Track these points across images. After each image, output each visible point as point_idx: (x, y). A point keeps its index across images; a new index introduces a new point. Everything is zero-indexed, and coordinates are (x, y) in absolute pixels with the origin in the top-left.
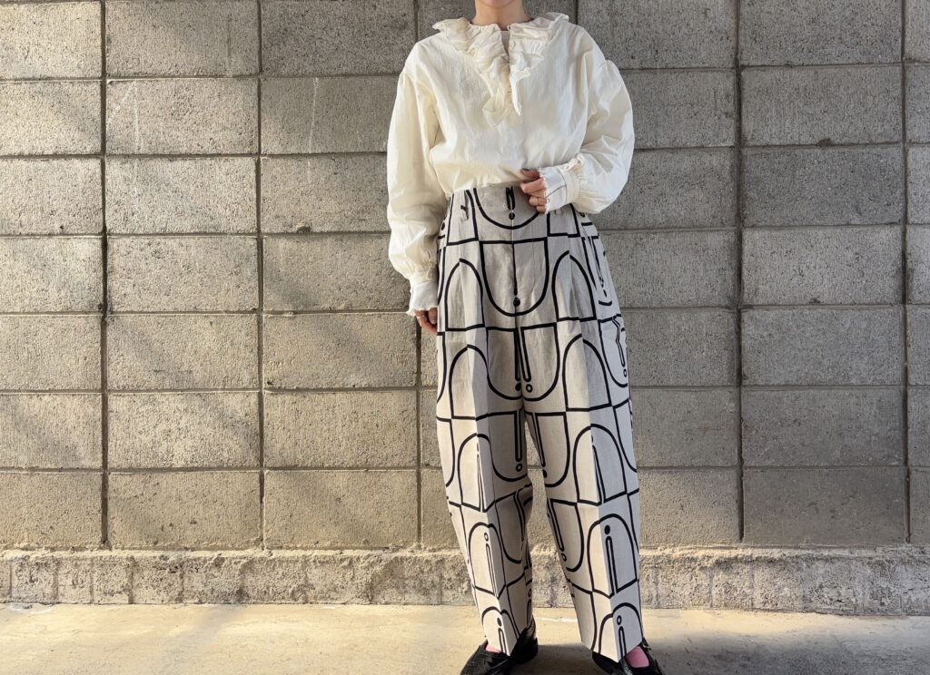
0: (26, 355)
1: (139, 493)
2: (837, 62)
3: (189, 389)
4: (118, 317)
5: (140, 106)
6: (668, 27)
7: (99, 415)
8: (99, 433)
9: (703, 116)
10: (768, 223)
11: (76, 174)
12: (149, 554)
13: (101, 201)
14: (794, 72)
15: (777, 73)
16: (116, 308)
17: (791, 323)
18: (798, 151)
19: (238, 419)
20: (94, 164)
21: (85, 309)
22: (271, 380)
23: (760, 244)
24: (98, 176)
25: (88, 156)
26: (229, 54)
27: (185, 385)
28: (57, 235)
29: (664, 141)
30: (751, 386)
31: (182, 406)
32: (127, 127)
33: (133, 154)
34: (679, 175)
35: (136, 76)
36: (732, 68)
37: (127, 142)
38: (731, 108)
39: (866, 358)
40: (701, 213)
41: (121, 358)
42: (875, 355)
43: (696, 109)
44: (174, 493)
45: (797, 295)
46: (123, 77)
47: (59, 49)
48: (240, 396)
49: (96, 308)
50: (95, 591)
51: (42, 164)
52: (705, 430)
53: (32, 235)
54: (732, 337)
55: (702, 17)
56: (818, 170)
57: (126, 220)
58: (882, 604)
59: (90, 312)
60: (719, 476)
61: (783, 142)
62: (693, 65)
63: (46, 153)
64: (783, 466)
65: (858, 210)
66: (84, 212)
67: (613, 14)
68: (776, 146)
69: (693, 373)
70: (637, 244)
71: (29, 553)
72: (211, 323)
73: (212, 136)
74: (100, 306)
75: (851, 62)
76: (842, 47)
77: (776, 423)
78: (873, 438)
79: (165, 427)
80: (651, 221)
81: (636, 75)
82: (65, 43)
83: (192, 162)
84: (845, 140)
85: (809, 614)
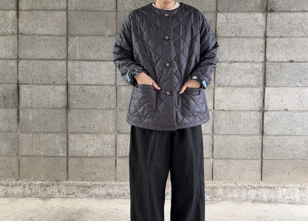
0: (43, 121)
1: (78, 164)
2: (296, 36)
3: (94, 133)
4: (71, 110)
5: (79, 44)
6: (244, 24)
7: (66, 140)
8: (66, 146)
9: (254, 52)
10: (273, 85)
11: (58, 66)
12: (81, 183)
13: (66, 74)
14: (283, 39)
15: (277, 39)
16: (71, 107)
17: (278, 116)
18: (283, 64)
19: (108, 142)
20: (64, 63)
21: (61, 107)
22: (119, 130)
23: (270, 92)
24: (65, 66)
25: (62, 60)
26: (107, 29)
27: (92, 131)
28: (53, 84)
29: (242, 59)
30: (266, 135)
31: (91, 138)
32: (75, 51)
33: (76, 60)
34: (246, 70)
35: (77, 35)
36: (264, 37)
37: (74, 56)
38: (263, 50)
39: (301, 127)
40: (252, 82)
41: (72, 123)
42: (304, 126)
43: (252, 50)
44: (89, 164)
45: (281, 108)
46: (73, 36)
47: (53, 26)
48: (109, 135)
49: (64, 107)
50: (65, 194)
51: (48, 62)
52: (251, 148)
53: (45, 84)
54: (261, 120)
55: (255, 21)
56: (289, 69)
57: (74, 80)
58: (303, 201)
59: (63, 108)
60: (255, 162)
61: (278, 61)
62: (252, 36)
63: (49, 58)
64: (274, 159)
65: (300, 82)
66: (61, 77)
67: (227, 19)
68: (276, 62)
69: (249, 131)
70: (232, 91)
71: (44, 182)
72: (101, 113)
73: (101, 54)
74: (66, 107)
75: (300, 36)
76: (298, 32)
77: (273, 146)
78: (302, 151)
79: (86, 144)
80: (237, 84)
81: (234, 39)
82: (55, 24)
83: (95, 62)
84: (298, 60)
85: (281, 204)
